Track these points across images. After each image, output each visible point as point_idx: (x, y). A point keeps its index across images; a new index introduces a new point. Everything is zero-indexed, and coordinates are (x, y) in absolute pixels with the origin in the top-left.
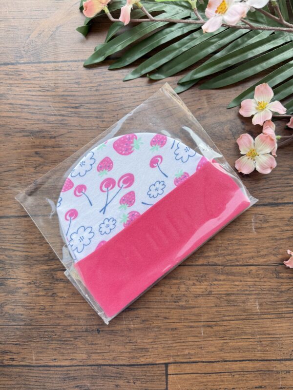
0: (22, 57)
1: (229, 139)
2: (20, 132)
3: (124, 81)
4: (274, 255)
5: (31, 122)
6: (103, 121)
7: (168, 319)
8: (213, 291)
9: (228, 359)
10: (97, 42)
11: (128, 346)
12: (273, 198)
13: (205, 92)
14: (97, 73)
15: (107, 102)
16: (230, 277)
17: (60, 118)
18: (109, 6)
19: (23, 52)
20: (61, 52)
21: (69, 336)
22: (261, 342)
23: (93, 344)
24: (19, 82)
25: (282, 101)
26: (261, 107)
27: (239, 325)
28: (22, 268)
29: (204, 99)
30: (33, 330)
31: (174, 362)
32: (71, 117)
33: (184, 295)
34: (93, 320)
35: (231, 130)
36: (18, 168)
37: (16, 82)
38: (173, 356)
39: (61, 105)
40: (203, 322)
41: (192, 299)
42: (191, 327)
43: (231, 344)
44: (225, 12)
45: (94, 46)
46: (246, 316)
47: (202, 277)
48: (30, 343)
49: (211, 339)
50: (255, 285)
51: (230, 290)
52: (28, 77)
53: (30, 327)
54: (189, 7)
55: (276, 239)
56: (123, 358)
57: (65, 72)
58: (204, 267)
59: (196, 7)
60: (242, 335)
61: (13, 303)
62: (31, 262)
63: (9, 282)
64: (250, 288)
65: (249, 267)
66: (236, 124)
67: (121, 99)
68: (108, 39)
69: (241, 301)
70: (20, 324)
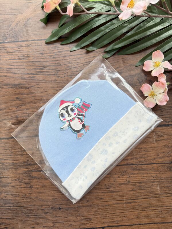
0: (6, 39)
1: (137, 86)
2: (6, 85)
3: (71, 52)
4: (168, 157)
5: (13, 79)
6: (58, 77)
7: (103, 199)
8: (131, 181)
9: (142, 223)
10: (53, 28)
11: (79, 217)
12: (166, 121)
13: (121, 57)
14: (54, 47)
15: (60, 65)
16: (141, 172)
17: (31, 76)
18: (60, 5)
19: (7, 35)
20: (31, 35)
21: (41, 212)
22: (161, 211)
23: (56, 217)
24: (5, 54)
25: (169, 61)
26: (156, 65)
27: (148, 201)
28: (10, 171)
29: (121, 61)
30: (19, 210)
31: (108, 226)
32: (38, 75)
33: (113, 184)
34: (56, 202)
35: (138, 80)
36: (6, 108)
37: (3, 54)
38: (107, 223)
39: (32, 68)
40: (125, 200)
41: (118, 187)
42: (118, 204)
43: (143, 213)
44: (133, 7)
45: (52, 30)
46: (152, 196)
47: (124, 172)
48: (17, 217)
49: (130, 211)
50: (157, 176)
51: (141, 179)
52: (11, 51)
53: (17, 207)
54: (110, 4)
55: (169, 147)
56: (76, 225)
57: (34, 47)
58: (124, 166)
59: (114, 4)
60: (150, 208)
61: (6, 193)
62: (16, 167)
63: (2, 180)
64: (154, 178)
65: (152, 165)
66: (141, 76)
67: (69, 63)
68: (60, 26)
69: (148, 187)
70: (10, 206)
